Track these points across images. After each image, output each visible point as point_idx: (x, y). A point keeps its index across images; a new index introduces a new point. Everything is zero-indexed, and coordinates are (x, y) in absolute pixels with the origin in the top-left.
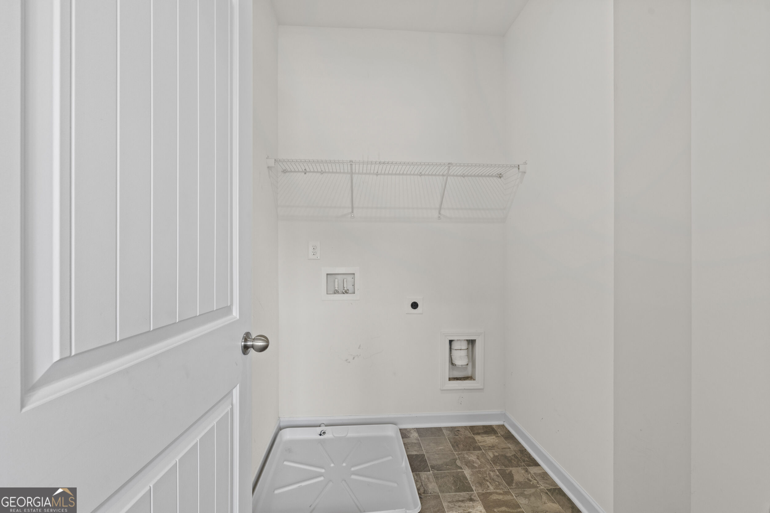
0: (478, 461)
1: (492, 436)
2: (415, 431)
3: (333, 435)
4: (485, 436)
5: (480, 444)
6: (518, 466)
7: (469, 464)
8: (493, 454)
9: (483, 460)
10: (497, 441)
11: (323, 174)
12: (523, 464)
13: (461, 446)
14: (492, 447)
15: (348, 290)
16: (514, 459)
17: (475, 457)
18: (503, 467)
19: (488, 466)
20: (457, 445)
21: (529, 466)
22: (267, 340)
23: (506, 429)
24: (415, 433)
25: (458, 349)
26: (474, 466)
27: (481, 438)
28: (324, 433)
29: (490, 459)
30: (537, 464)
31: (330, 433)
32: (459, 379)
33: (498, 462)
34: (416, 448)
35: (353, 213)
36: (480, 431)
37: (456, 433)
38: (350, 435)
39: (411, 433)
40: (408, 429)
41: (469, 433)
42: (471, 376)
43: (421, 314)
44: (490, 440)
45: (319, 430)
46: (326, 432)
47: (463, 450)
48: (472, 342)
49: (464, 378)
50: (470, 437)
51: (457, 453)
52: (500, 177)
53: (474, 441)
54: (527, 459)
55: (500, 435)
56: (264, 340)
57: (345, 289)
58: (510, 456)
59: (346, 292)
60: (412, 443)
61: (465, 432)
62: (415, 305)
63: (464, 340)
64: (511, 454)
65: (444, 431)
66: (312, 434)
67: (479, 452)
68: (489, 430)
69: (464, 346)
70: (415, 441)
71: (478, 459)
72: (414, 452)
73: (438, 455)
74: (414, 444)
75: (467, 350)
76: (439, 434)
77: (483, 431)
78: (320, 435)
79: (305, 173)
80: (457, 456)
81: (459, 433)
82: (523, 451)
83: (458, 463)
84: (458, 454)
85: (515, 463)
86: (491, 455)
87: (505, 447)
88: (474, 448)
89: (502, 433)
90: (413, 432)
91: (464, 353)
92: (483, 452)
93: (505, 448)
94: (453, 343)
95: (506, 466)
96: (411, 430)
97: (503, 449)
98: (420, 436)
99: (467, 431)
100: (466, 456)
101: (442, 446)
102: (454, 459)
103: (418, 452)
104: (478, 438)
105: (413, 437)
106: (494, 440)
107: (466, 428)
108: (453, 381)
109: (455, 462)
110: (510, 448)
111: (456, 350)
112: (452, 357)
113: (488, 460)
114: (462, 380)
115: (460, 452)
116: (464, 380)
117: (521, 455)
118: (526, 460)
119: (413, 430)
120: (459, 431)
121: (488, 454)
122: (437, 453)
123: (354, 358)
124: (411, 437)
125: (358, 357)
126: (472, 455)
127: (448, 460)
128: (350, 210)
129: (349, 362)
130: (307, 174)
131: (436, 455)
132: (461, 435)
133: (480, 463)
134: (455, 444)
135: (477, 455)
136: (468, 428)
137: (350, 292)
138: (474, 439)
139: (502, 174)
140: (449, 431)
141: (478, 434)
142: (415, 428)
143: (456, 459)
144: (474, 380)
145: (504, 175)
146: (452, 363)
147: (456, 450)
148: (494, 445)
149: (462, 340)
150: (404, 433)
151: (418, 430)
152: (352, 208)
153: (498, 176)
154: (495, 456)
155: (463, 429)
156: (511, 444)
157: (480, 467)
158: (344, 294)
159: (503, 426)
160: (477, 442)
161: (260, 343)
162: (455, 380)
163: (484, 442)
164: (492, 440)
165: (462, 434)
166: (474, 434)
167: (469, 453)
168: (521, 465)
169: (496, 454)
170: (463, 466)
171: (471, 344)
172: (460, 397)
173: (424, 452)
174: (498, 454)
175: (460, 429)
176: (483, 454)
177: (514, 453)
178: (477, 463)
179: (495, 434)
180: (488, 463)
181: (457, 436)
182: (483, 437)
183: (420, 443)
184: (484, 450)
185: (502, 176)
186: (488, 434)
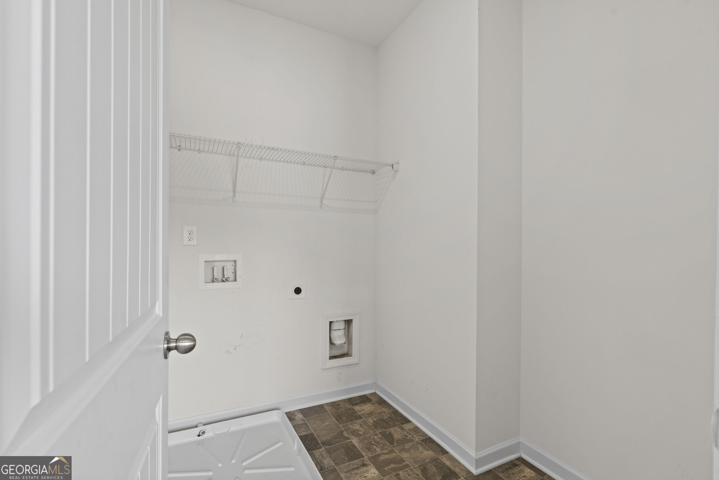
0: (361, 429)
1: (368, 404)
2: (298, 412)
3: (213, 433)
4: (362, 405)
5: (360, 413)
6: (395, 426)
7: (355, 433)
8: (373, 420)
9: (365, 427)
10: (373, 407)
11: (201, 153)
12: (398, 423)
13: (344, 418)
14: (370, 414)
15: (229, 277)
16: (390, 420)
17: (359, 426)
18: (384, 429)
19: (371, 432)
20: (341, 418)
21: (403, 424)
22: (194, 340)
23: (378, 395)
24: (299, 414)
25: (337, 329)
26: (359, 434)
27: (359, 408)
28: (204, 433)
29: (371, 425)
30: (409, 421)
31: (211, 431)
32: (337, 357)
33: (378, 426)
34: (303, 428)
35: (235, 197)
36: (357, 402)
37: (337, 407)
38: (233, 429)
39: (296, 415)
40: (292, 412)
41: (348, 405)
42: (346, 353)
43: (304, 299)
44: (367, 408)
45: (197, 431)
46: (205, 431)
47: (347, 422)
48: (348, 322)
49: (341, 355)
50: (350, 409)
51: (342, 425)
52: (373, 173)
53: (355, 412)
54: (400, 418)
55: (374, 402)
56: (192, 339)
57: (225, 276)
58: (386, 419)
59: (226, 280)
60: (299, 424)
61: (344, 405)
62: (298, 291)
63: (343, 320)
64: (387, 417)
65: (326, 407)
66: (191, 436)
67: (360, 420)
68: (364, 399)
69: (342, 326)
70: (302, 422)
71: (361, 427)
72: (303, 433)
73: (325, 431)
74: (300, 425)
75: (344, 330)
76: (322, 411)
77: (359, 401)
78: (199, 436)
79: (179, 150)
80: (343, 429)
81: (339, 407)
82: (396, 412)
83: (345, 434)
84: (344, 426)
85: (391, 424)
86: (371, 421)
87: (381, 411)
88: (355, 418)
89: (376, 400)
90: (297, 414)
91: (342, 333)
92: (364, 420)
93: (381, 413)
94: (332, 324)
95: (385, 429)
96: (294, 413)
97: (379, 413)
98: (305, 417)
99: (346, 404)
100: (351, 426)
101: (328, 422)
102: (341, 432)
103: (306, 432)
104: (357, 408)
105: (298, 418)
106: (371, 407)
107: (344, 401)
108: (332, 359)
109: (343, 434)
110: (384, 412)
111: (335, 330)
112: (331, 337)
113: (370, 426)
114: (339, 358)
115: (344, 424)
116: (342, 357)
117: (395, 416)
118: (399, 420)
119: (297, 411)
120: (339, 405)
121: (368, 421)
122: (324, 429)
123: (235, 349)
124: (296, 419)
125: (240, 347)
126: (355, 424)
127: (336, 434)
128: (232, 195)
129: (230, 353)
130: (182, 151)
131: (324, 431)
132: (342, 409)
133: (363, 430)
134: (339, 418)
135: (359, 424)
136: (346, 400)
137: (230, 280)
138: (353, 409)
139: (375, 171)
140: (330, 406)
141: (356, 404)
142: (298, 410)
143: (342, 432)
144: (351, 356)
145: (376, 172)
146: (332, 343)
147: (340, 423)
148: (372, 412)
149: (341, 321)
150: (290, 416)
151: (302, 411)
152: (234, 192)
153: (372, 172)
154: (374, 421)
155: (342, 402)
156: (385, 408)
157: (364, 433)
158: (225, 283)
159: (375, 393)
160: (357, 412)
161: (187, 344)
162: (334, 358)
163: (362, 411)
164: (369, 408)
165: (342, 407)
166: (352, 405)
167: (353, 423)
168: (397, 425)
169: (375, 419)
170: (351, 436)
171: (347, 323)
172: (339, 373)
173: (312, 431)
174: (376, 419)
175: (340, 403)
176: (364, 422)
177: (389, 415)
178: (362, 431)
179: (370, 402)
180: (370, 429)
181: (338, 409)
182: (360, 406)
183: (306, 423)
184: (364, 418)
185: (375, 173)
186: (364, 403)
